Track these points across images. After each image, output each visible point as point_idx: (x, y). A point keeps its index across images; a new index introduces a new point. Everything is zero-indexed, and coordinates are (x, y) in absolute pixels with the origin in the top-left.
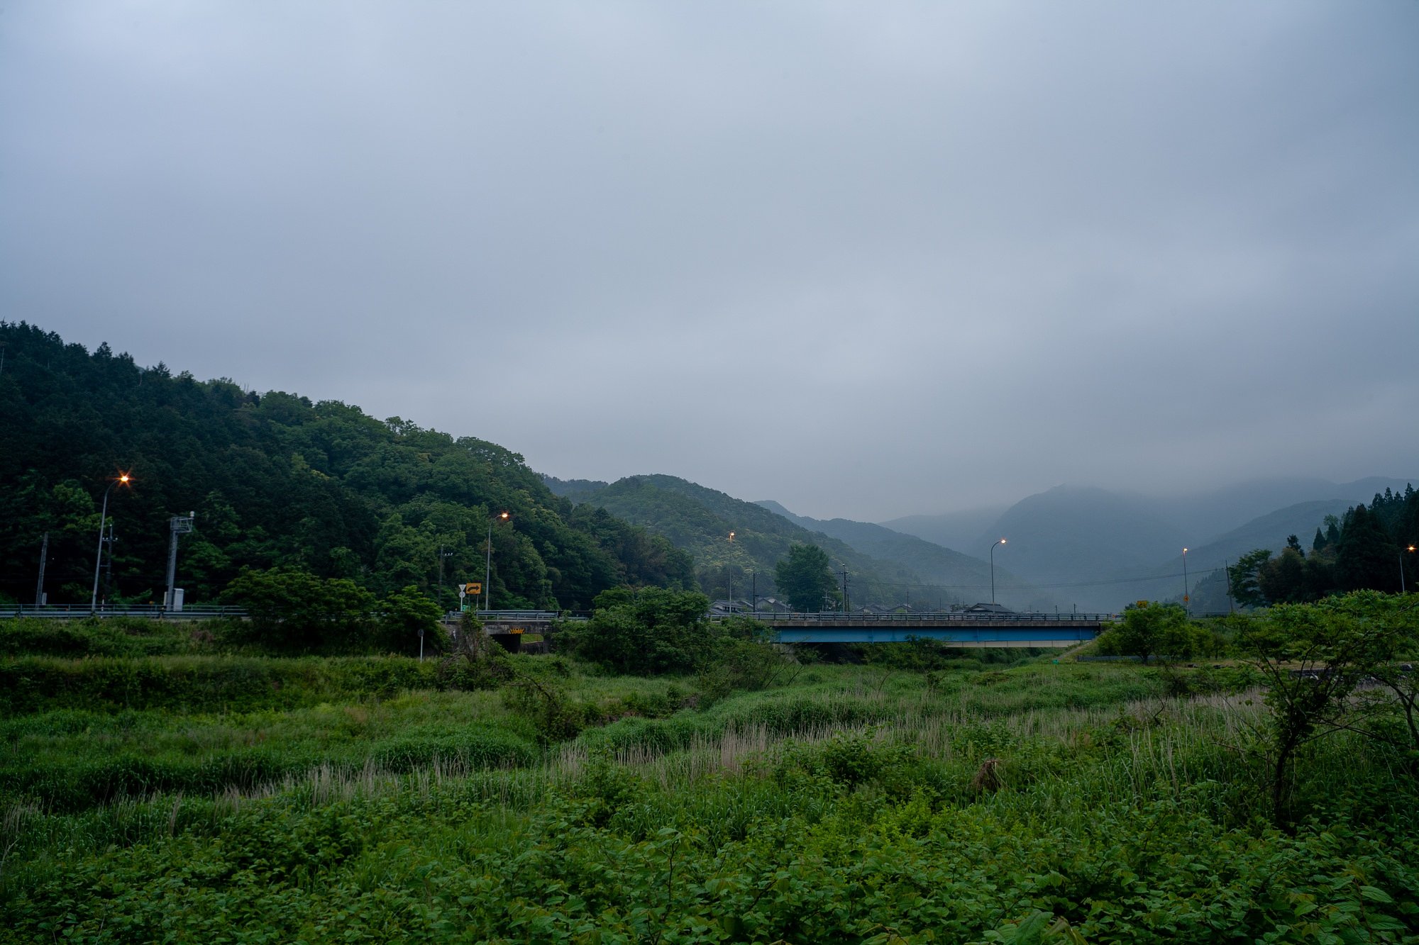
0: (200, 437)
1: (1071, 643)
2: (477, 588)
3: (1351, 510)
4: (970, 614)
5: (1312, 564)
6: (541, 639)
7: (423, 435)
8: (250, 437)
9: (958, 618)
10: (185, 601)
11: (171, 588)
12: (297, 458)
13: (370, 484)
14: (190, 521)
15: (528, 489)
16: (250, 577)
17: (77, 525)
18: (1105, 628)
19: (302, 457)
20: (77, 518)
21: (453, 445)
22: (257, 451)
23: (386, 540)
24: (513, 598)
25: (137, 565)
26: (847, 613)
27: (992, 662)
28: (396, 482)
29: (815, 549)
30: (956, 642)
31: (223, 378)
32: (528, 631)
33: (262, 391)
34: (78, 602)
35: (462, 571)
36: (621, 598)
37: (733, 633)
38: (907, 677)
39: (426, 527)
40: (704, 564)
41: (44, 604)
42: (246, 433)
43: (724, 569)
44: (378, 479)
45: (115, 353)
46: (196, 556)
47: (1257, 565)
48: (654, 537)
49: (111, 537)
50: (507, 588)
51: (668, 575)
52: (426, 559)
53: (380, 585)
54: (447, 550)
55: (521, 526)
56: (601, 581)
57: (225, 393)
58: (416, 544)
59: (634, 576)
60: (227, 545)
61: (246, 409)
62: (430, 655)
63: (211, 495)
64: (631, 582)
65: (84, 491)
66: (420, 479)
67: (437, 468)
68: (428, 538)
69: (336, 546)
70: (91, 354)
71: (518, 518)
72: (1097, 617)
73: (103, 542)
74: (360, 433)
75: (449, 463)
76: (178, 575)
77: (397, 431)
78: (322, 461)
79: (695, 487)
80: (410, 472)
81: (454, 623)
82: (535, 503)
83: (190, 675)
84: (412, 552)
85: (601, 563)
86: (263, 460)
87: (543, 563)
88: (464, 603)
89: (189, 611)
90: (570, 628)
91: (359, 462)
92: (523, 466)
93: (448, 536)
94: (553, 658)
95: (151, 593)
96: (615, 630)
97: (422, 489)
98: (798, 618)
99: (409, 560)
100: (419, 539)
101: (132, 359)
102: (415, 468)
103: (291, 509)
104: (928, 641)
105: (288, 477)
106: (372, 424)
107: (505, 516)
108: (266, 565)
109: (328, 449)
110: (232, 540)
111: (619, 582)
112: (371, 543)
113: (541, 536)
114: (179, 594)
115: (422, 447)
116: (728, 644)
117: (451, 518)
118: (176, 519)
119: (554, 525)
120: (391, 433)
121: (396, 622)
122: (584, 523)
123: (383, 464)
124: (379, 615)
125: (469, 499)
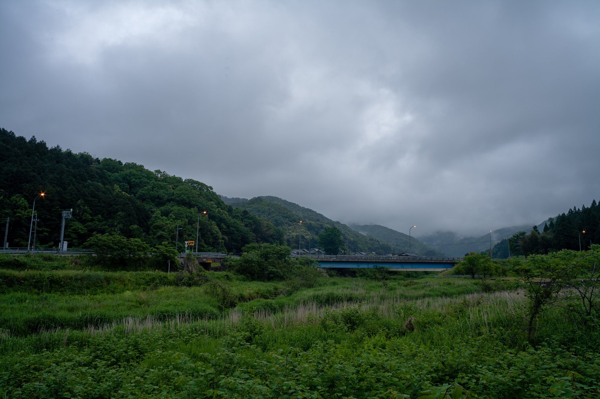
0: (75, 177)
1: (442, 269)
2: (193, 243)
3: (559, 216)
4: (400, 257)
5: (543, 238)
6: (219, 265)
7: (170, 178)
8: (96, 178)
9: (396, 257)
10: (68, 247)
11: (62, 241)
12: (116, 186)
13: (147, 198)
14: (70, 213)
15: (214, 201)
16: (97, 237)
17: (21, 214)
18: (457, 263)
19: (118, 186)
20: (21, 211)
21: (182, 182)
22: (99, 184)
23: (154, 222)
24: (208, 247)
25: (47, 232)
26: (349, 256)
27: (409, 277)
28: (158, 197)
29: (335, 228)
30: (394, 268)
31: (85, 152)
32: (215, 261)
33: (101, 158)
34: (22, 247)
35: (186, 236)
36: (254, 248)
37: (301, 263)
38: (374, 283)
39: (171, 217)
40: (288, 234)
41: (7, 247)
42: (94, 176)
43: (297, 236)
44: (150, 196)
45: (38, 141)
46: (72, 228)
47: (520, 238)
48: (268, 223)
49: (36, 219)
50: (205, 243)
51: (273, 239)
52: (171, 230)
53: (151, 241)
54: (180, 227)
55: (212, 217)
56: (245, 241)
57: (85, 159)
58: (167, 224)
59: (259, 239)
60: (86, 223)
61: (94, 166)
62: (173, 271)
63: (79, 202)
64: (258, 242)
65: (25, 199)
66: (168, 196)
67: (176, 192)
68: (172, 221)
69: (132, 224)
70: (28, 141)
71: (210, 213)
72: (453, 259)
73: (33, 222)
74: (143, 176)
75: (181, 190)
76: (65, 236)
77: (159, 175)
78: (127, 188)
79: (285, 202)
80: (164, 193)
81: (183, 258)
82: (217, 207)
83: (71, 278)
84: (165, 227)
85: (245, 233)
86: (101, 188)
87: (220, 233)
88: (188, 249)
89: (70, 251)
90: (232, 260)
91: (142, 189)
92: (212, 192)
93: (180, 221)
94: (225, 273)
95: (53, 243)
96: (251, 261)
97: (169, 201)
98: (328, 257)
99: (163, 231)
100: (168, 222)
101: (45, 143)
102: (166, 192)
103: (113, 208)
104: (383, 268)
105: (112, 195)
106: (149, 173)
107: (205, 213)
108: (103, 232)
109: (129, 184)
110: (88, 221)
111: (252, 242)
112: (148, 224)
113: (220, 221)
114: (66, 244)
115: (170, 183)
116: (299, 268)
117: (182, 213)
118: (65, 212)
119: (226, 217)
120: (156, 177)
121: (158, 257)
122: (238, 216)
123: (153, 190)
124: (151, 254)
125: (190, 205)
